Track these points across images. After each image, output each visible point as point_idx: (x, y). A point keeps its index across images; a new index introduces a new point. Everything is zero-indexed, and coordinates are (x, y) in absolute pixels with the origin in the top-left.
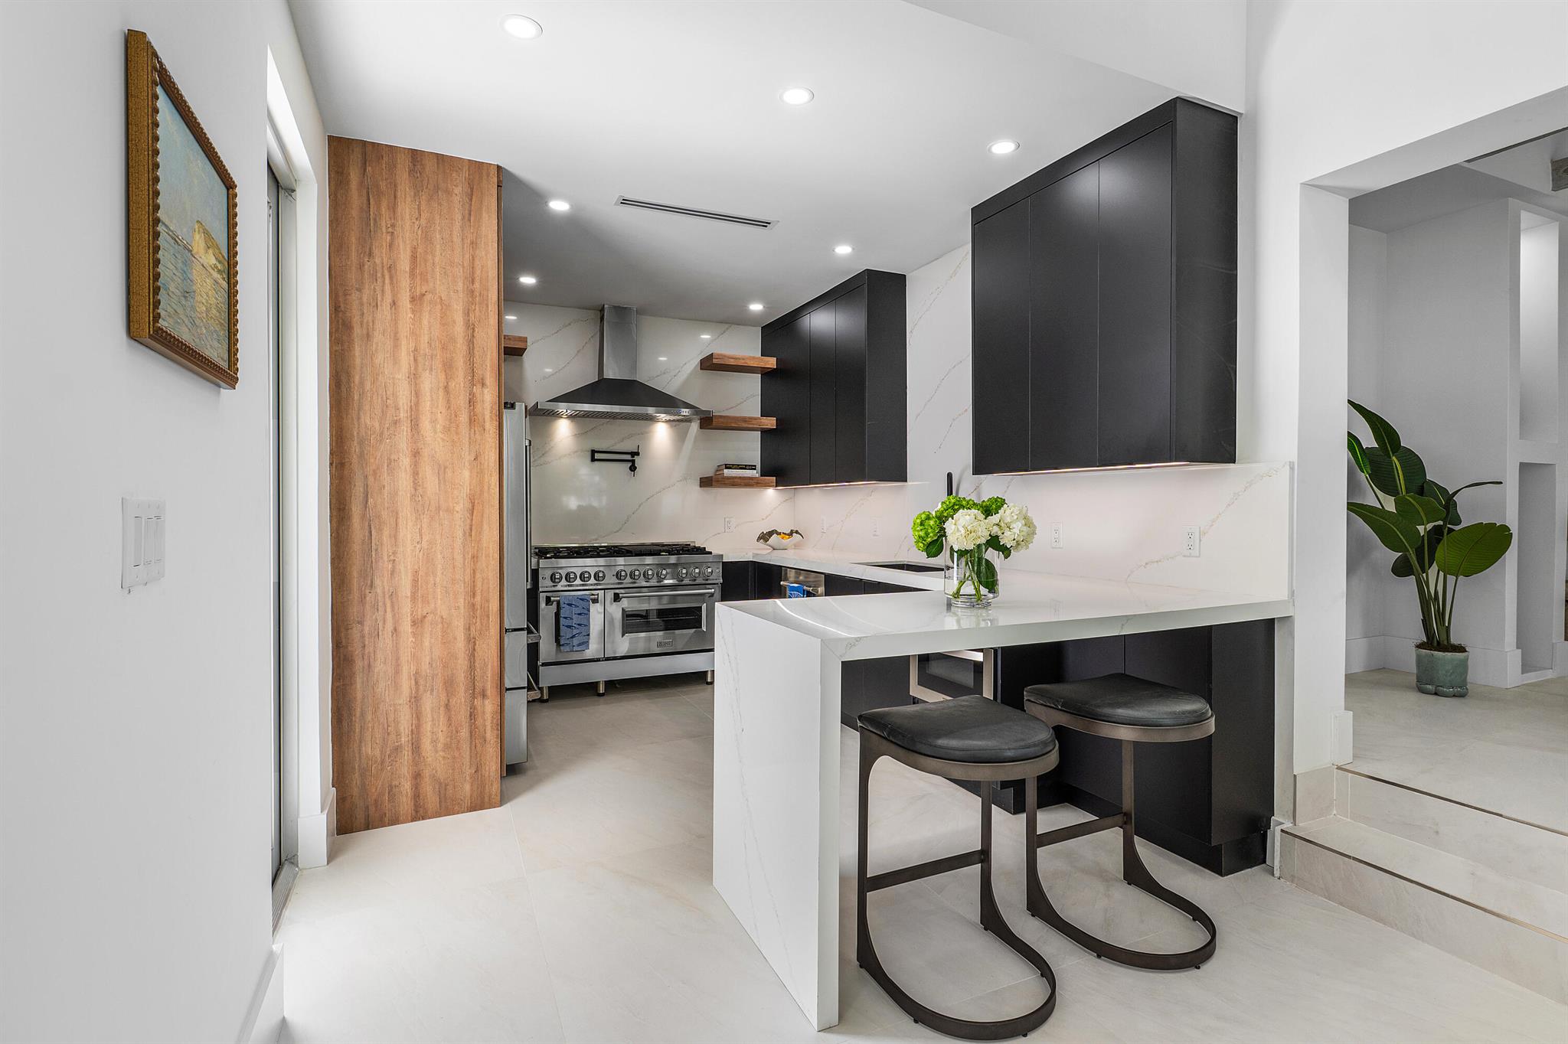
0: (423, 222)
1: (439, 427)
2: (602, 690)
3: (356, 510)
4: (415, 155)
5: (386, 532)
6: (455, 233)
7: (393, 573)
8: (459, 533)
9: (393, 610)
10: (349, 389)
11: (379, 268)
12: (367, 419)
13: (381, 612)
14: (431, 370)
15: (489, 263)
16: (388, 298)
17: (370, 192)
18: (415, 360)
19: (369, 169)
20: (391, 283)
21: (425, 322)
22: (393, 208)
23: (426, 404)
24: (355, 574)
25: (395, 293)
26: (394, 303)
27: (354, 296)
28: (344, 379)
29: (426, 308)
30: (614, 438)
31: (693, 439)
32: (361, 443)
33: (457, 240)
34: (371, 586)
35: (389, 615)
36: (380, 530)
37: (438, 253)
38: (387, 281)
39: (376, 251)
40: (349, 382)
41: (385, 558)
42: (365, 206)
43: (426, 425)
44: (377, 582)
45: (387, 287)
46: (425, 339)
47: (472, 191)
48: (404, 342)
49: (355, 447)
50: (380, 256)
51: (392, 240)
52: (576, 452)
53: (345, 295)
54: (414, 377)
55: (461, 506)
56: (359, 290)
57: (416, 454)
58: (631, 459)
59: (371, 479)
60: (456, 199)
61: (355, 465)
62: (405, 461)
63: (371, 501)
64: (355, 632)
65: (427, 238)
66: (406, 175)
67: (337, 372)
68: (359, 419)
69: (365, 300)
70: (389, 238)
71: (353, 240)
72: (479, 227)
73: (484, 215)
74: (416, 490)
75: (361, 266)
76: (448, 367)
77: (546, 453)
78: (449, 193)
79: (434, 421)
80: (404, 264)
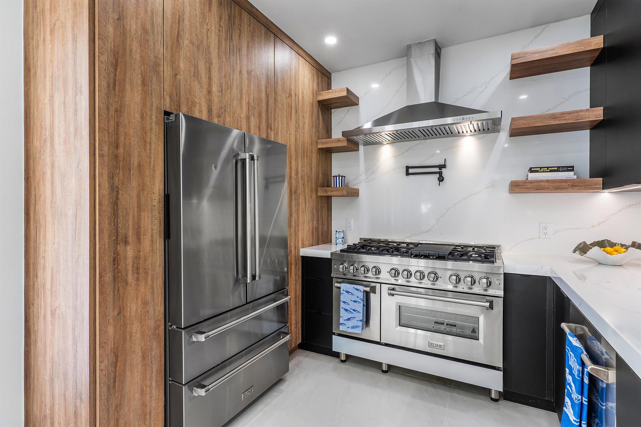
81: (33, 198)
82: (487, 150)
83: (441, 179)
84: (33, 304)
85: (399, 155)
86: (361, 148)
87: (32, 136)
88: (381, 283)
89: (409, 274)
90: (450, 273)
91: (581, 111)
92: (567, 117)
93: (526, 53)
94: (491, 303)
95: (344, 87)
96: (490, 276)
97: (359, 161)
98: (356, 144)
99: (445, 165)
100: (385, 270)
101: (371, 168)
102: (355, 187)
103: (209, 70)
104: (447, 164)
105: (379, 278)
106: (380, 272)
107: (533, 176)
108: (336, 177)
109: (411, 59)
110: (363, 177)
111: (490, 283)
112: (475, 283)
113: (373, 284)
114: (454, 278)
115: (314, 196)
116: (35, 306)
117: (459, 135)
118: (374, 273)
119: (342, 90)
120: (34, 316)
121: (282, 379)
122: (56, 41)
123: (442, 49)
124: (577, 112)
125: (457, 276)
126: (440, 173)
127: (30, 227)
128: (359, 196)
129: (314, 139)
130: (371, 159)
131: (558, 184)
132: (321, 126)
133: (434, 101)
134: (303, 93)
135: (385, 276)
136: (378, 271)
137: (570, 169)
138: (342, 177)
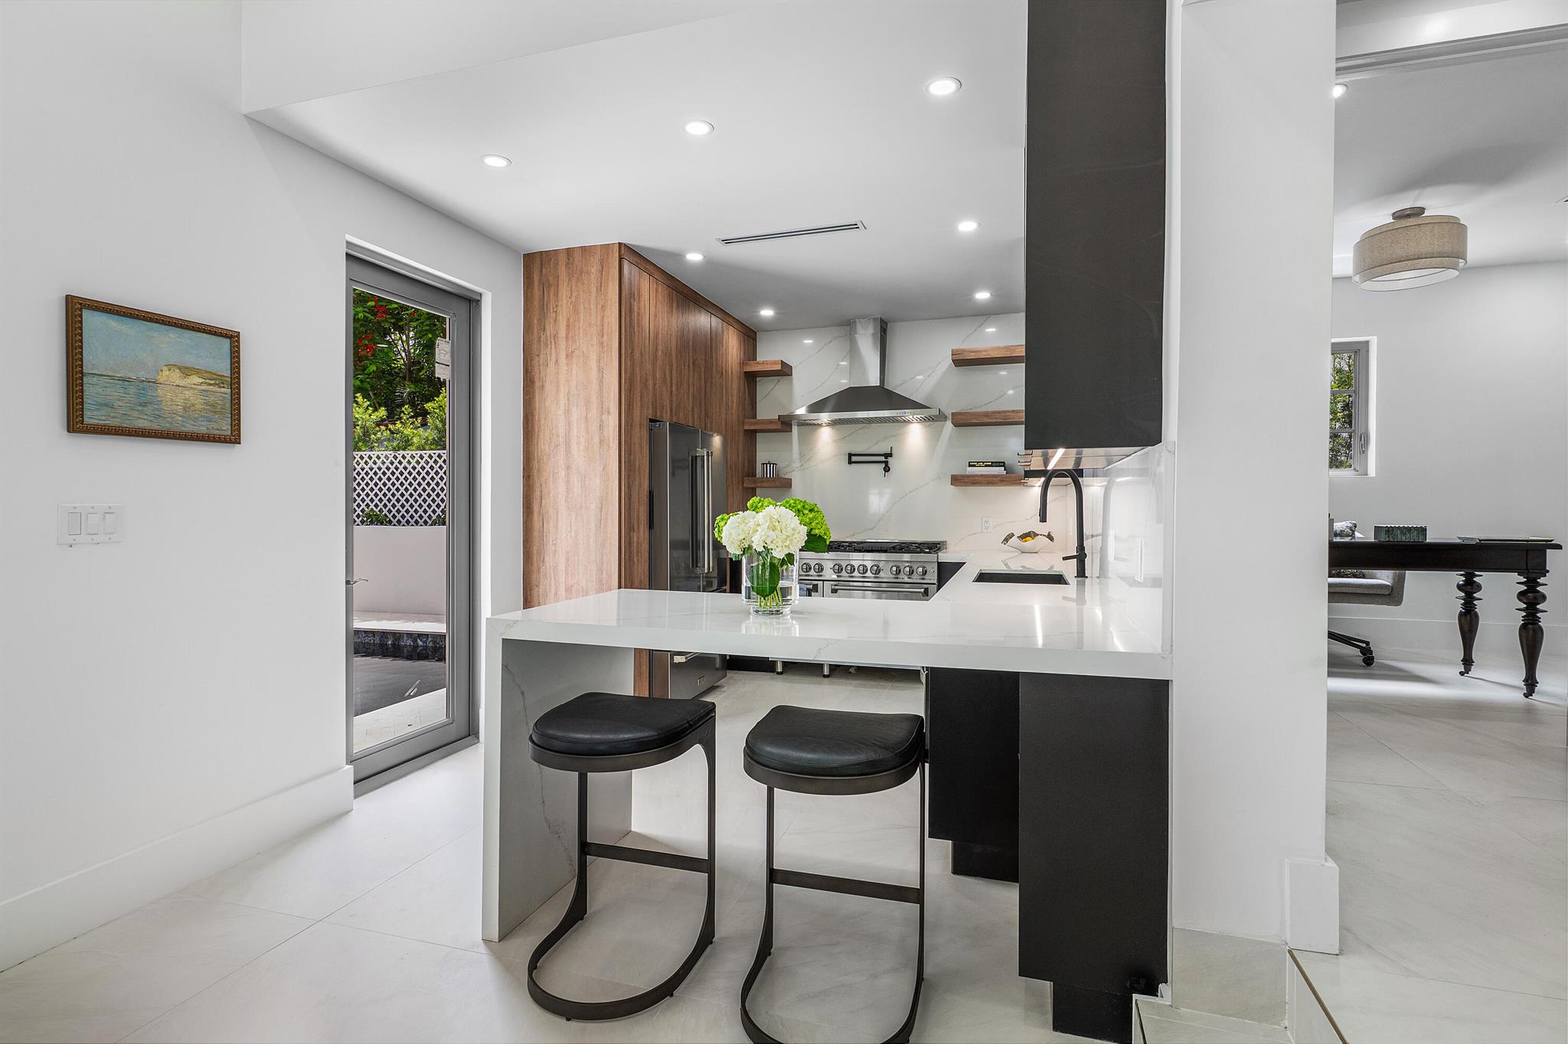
0: (573, 299)
1: (582, 448)
2: (826, 671)
3: (536, 508)
4: (569, 251)
5: (551, 524)
6: (592, 302)
7: (555, 552)
8: (593, 526)
9: (555, 579)
10: (533, 427)
11: (549, 339)
12: (543, 445)
13: (549, 580)
14: (577, 406)
15: (613, 319)
16: (554, 359)
17: (545, 285)
18: (568, 400)
19: (544, 270)
20: (555, 347)
21: (574, 372)
22: (557, 294)
23: (574, 431)
24: (535, 551)
25: (557, 355)
26: (557, 361)
27: (535, 362)
28: (530, 418)
29: (575, 360)
30: (870, 442)
31: (947, 438)
32: (538, 462)
33: (593, 307)
34: (543, 561)
35: (553, 582)
36: (548, 523)
37: (582, 320)
38: (553, 347)
39: (547, 327)
40: (533, 420)
41: (551, 542)
42: (542, 297)
43: (574, 446)
44: (546, 559)
45: (553, 349)
46: (574, 383)
47: (602, 269)
48: (562, 388)
49: (535, 464)
50: (550, 329)
51: (556, 317)
52: (836, 456)
53: (531, 360)
54: (568, 412)
55: (594, 507)
56: (538, 355)
57: (568, 468)
58: (885, 460)
59: (543, 486)
60: (593, 276)
61: (536, 478)
62: (562, 473)
63: (543, 501)
64: (535, 592)
65: (576, 311)
66: (564, 268)
67: (527, 414)
68: (537, 445)
69: (541, 363)
70: (554, 315)
71: (535, 321)
72: (607, 293)
73: (610, 283)
74: (568, 494)
75: (539, 338)
76: (588, 402)
77: (811, 457)
78: (588, 273)
79: (578, 443)
80: (562, 333)
81: (537, 494)
82: (934, 439)
83: (887, 469)
84: (538, 586)
85: (840, 440)
86: (795, 429)
87: (536, 440)
88: (823, 581)
89: (853, 570)
90: (891, 564)
91: (1008, 411)
92: (998, 416)
93: (964, 351)
94: (926, 590)
95: (778, 358)
96: (926, 565)
97: (792, 444)
98: (790, 426)
99: (891, 454)
100: (828, 566)
101: (806, 454)
102: (786, 477)
103: (671, 372)
104: (893, 452)
105: (821, 576)
106: (822, 569)
107: (971, 470)
108: (767, 464)
109: (856, 335)
110: (797, 464)
111: (926, 571)
112: (913, 573)
113: (816, 582)
114: (894, 569)
115: (741, 487)
116: (541, 587)
117: (909, 422)
118: (817, 570)
119: (775, 363)
120: (539, 596)
121: (718, 687)
122: (575, 366)
123: (889, 324)
124: (1005, 412)
125: (898, 567)
126: (886, 463)
127: (531, 520)
128: (791, 487)
129: (741, 419)
130: (807, 442)
131: (990, 479)
132: (747, 402)
133: (879, 385)
134: (732, 367)
135: (829, 574)
136: (821, 569)
137: (1002, 464)
138: (773, 464)
